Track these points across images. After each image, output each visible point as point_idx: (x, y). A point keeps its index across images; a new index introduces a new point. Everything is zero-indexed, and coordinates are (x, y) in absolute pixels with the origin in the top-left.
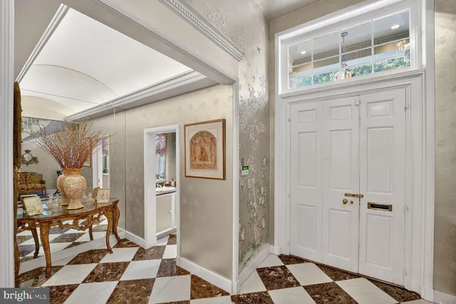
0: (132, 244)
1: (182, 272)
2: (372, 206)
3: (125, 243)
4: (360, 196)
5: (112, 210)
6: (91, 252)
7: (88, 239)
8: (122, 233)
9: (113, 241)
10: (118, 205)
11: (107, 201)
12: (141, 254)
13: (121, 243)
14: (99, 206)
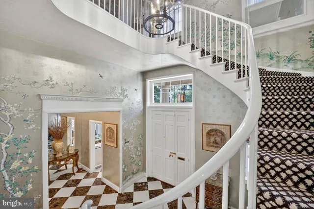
0: (85, 171)
1: (103, 184)
2: (179, 158)
3: (81, 170)
4: (175, 154)
5: (75, 156)
6: (66, 175)
7: (65, 168)
8: (80, 166)
9: (76, 169)
10: (78, 153)
11: (73, 152)
12: (88, 176)
13: (80, 170)
14: (70, 155)
